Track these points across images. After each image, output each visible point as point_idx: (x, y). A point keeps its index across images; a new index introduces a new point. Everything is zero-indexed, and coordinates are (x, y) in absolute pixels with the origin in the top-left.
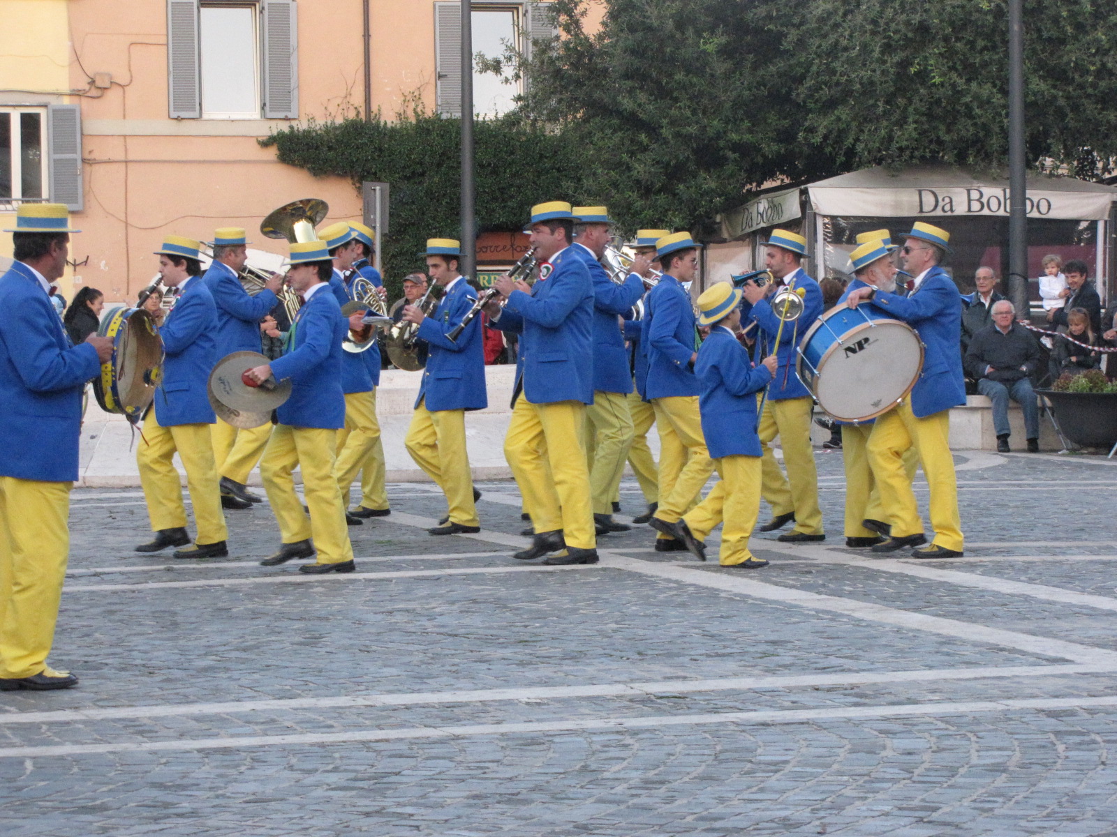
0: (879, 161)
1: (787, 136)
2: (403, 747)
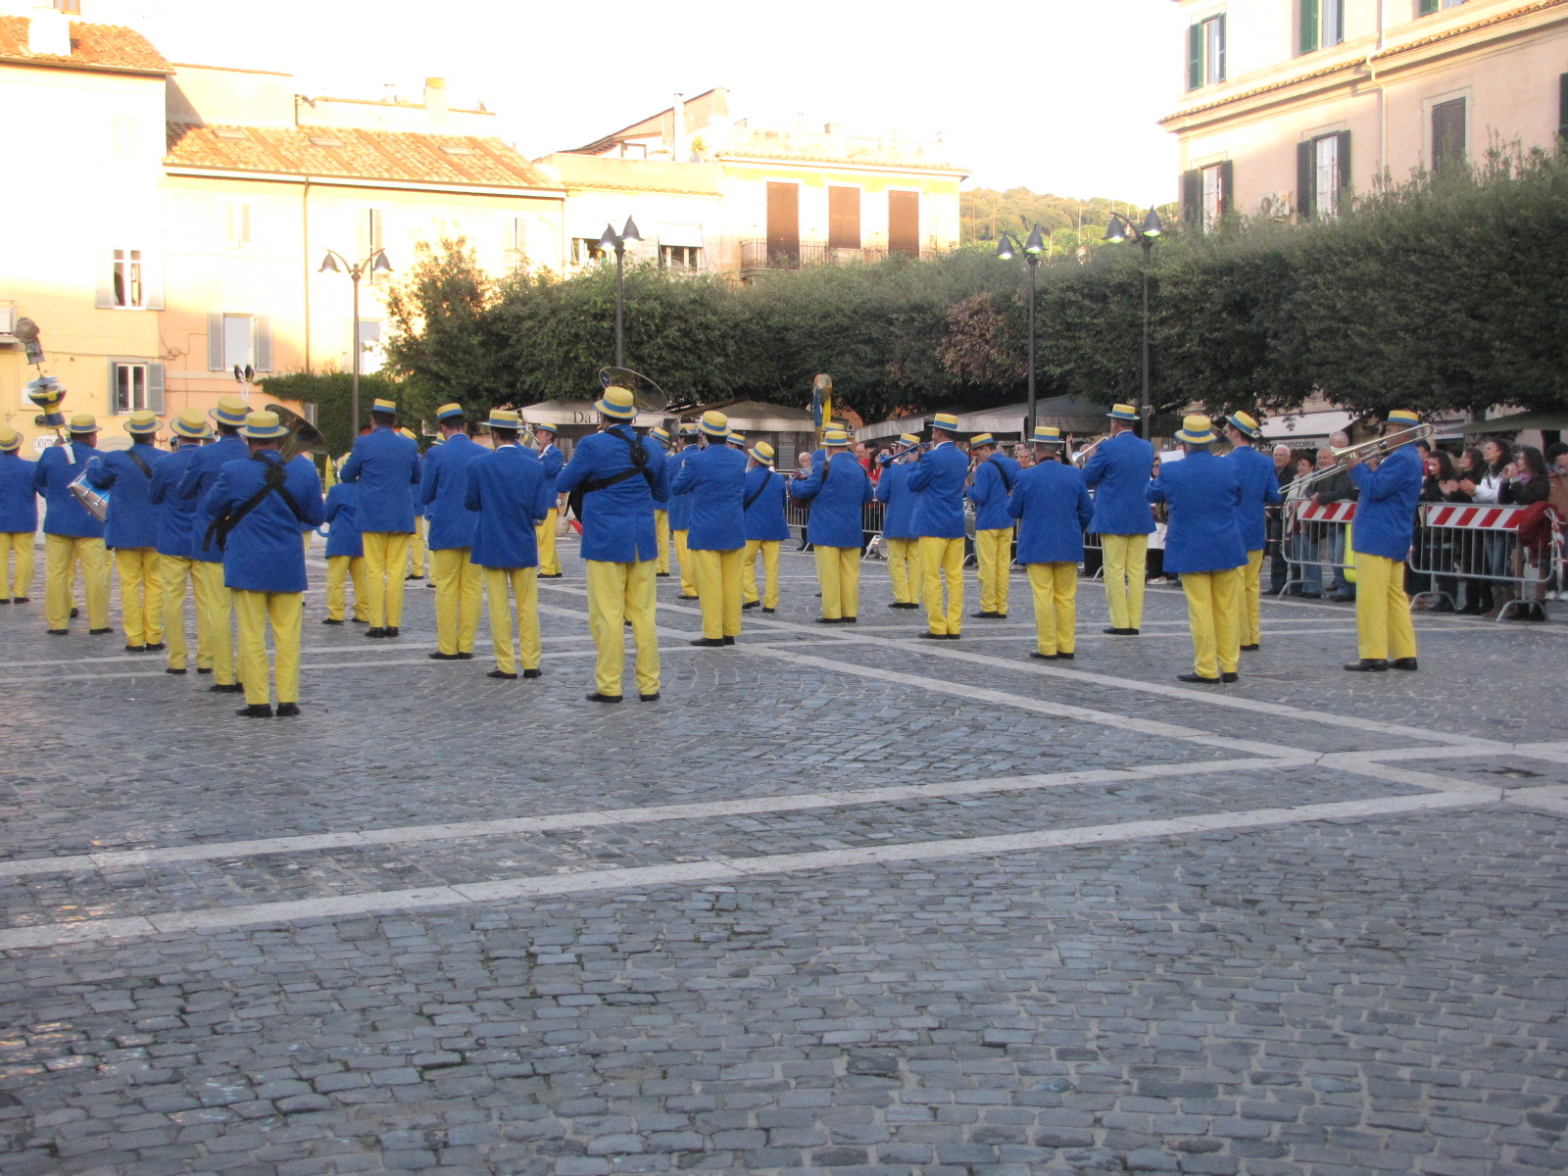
0: (555, 398)
1: (511, 385)
2: (320, 673)
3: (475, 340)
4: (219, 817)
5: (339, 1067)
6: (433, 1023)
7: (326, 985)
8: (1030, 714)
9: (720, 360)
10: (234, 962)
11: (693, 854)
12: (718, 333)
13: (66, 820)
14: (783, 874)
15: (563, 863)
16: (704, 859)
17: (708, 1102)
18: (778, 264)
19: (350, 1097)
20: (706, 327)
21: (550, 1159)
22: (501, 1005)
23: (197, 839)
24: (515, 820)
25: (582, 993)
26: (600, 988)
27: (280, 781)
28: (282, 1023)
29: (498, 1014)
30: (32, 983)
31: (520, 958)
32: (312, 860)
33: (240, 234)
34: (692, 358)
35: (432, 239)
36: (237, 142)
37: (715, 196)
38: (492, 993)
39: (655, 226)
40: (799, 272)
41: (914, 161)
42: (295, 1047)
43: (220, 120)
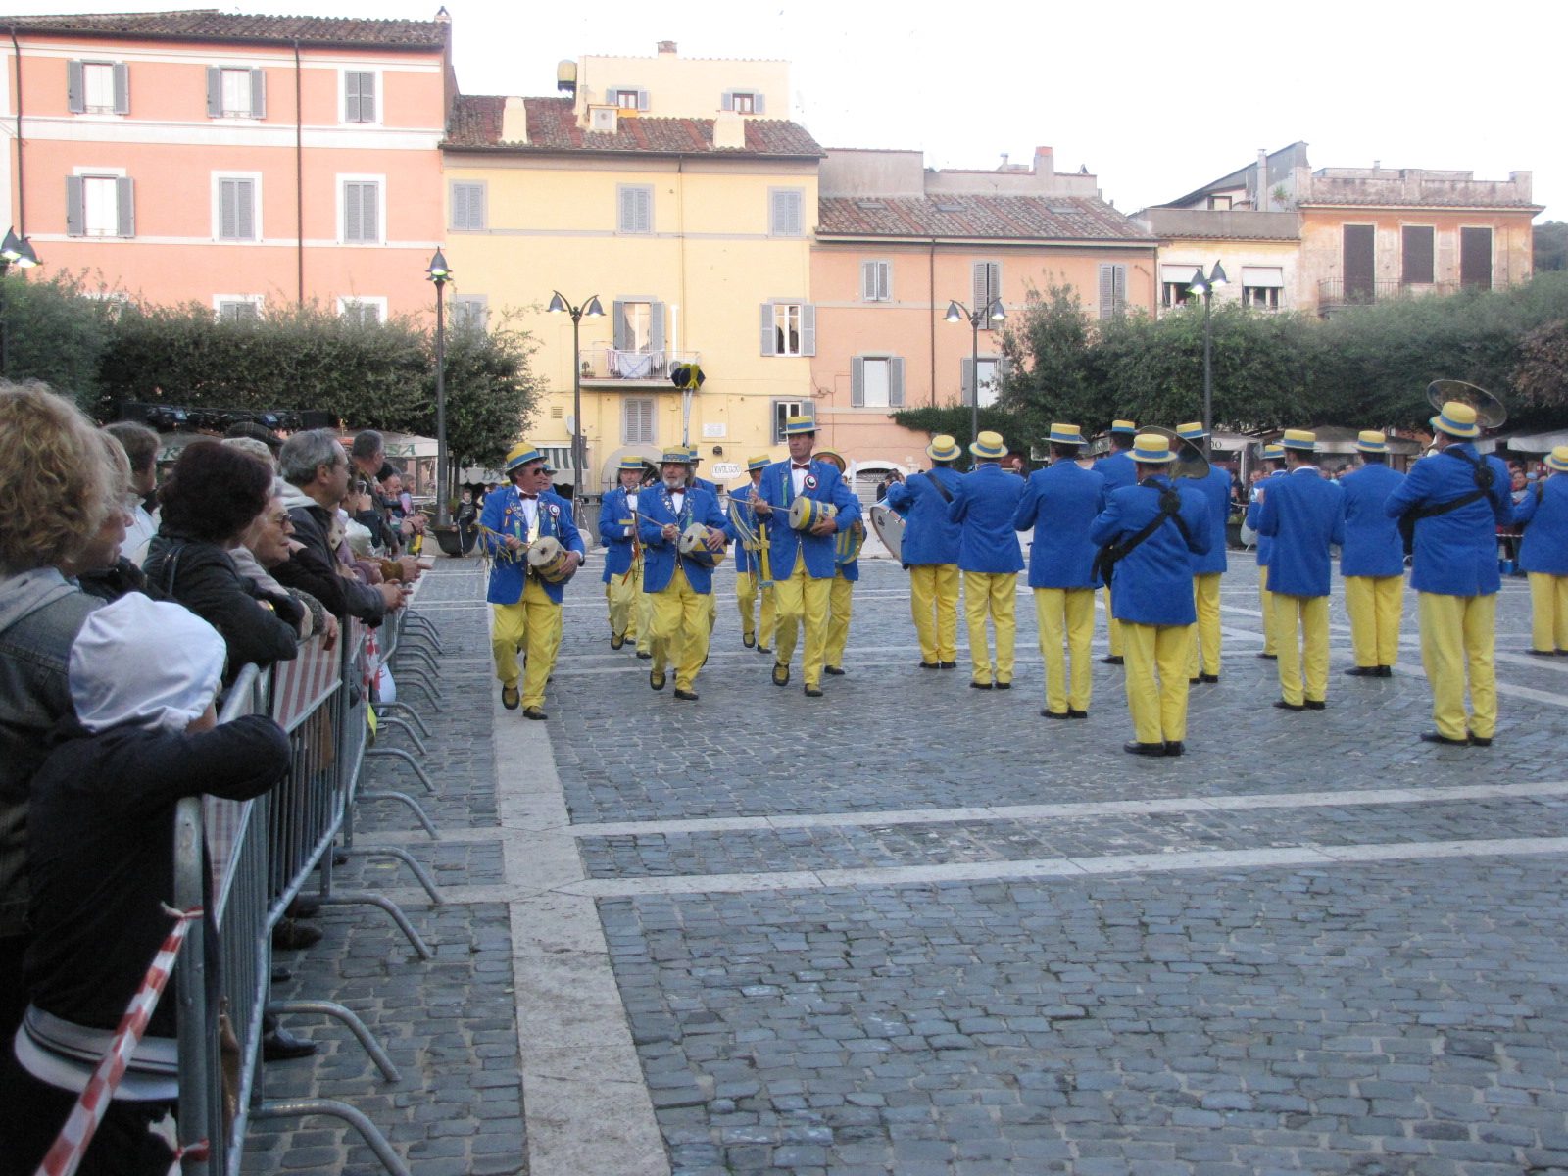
3: (1079, 375)
4: (870, 790)
5: (980, 1013)
6: (1059, 979)
7: (965, 940)
9: (1300, 389)
10: (889, 916)
11: (1288, 839)
12: (1297, 364)
13: (747, 787)
14: (1372, 862)
15: (1167, 843)
16: (1298, 845)
17: (1311, 1069)
18: (1355, 300)
19: (991, 1039)
20: (1286, 359)
21: (1170, 1110)
22: (1119, 967)
23: (854, 808)
24: (1124, 803)
25: (1190, 962)
26: (1207, 958)
27: (919, 760)
28: (928, 970)
29: (1116, 976)
30: (728, 922)
31: (1134, 927)
32: (950, 831)
33: (878, 289)
34: (1273, 387)
35: (1041, 288)
36: (875, 211)
37: (1295, 240)
38: (1108, 956)
39: (1239, 268)
40: (1373, 308)
41: (1487, 200)
42: (941, 992)
43: (862, 193)
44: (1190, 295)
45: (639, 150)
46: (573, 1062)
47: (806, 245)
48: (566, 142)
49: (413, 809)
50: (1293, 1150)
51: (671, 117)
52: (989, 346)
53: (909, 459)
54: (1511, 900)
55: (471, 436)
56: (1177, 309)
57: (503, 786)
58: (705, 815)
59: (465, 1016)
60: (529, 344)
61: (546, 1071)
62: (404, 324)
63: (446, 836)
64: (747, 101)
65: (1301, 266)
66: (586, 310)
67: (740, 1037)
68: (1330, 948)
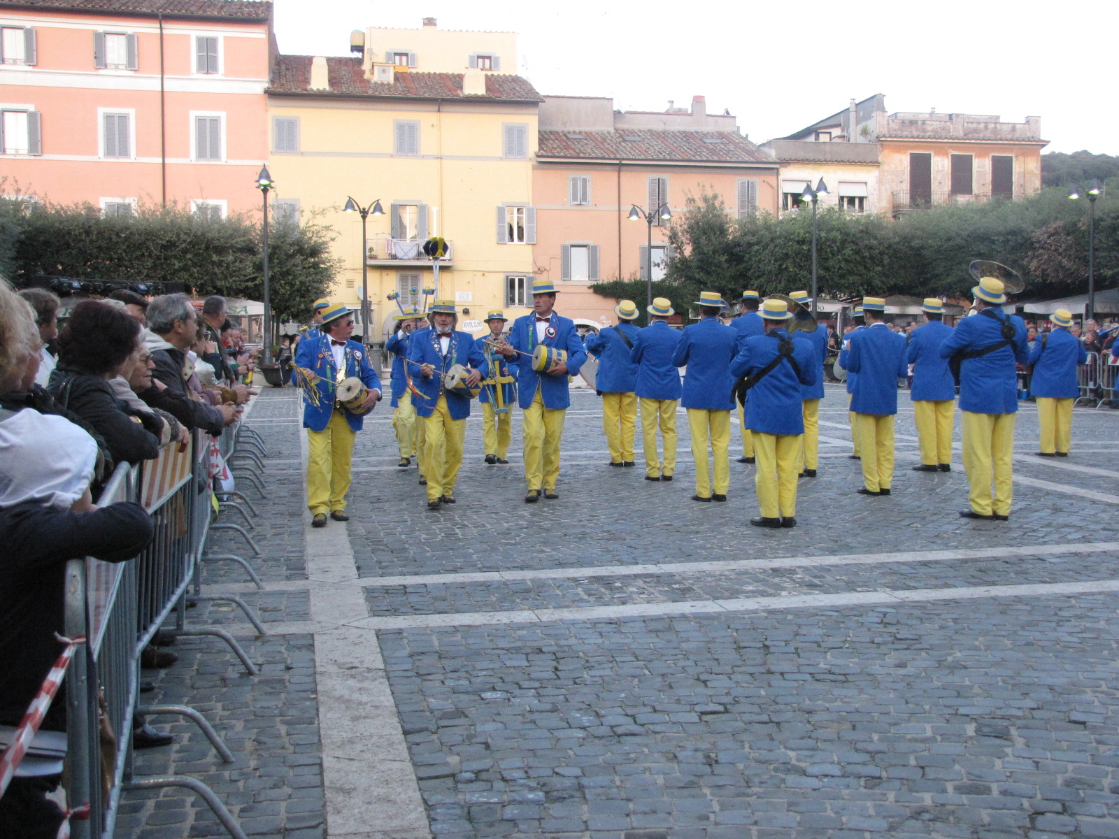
3: (723, 258)
4: (573, 553)
5: (650, 709)
6: (706, 686)
7: (640, 658)
8: (1094, 502)
9: (879, 269)
10: (586, 642)
11: (868, 586)
12: (877, 251)
13: (486, 550)
14: (928, 602)
15: (783, 589)
16: (875, 591)
17: (883, 747)
18: (917, 206)
19: (657, 728)
20: (870, 248)
21: (783, 776)
22: (748, 677)
23: (561, 565)
24: (753, 561)
25: (799, 672)
26: (811, 670)
27: (609, 531)
28: (613, 679)
29: (746, 682)
30: (471, 647)
31: (759, 648)
32: (630, 581)
33: (581, 197)
34: (860, 268)
35: (697, 196)
36: (579, 141)
37: (875, 163)
38: (742, 669)
39: (836, 183)
40: (931, 211)
41: (1009, 136)
42: (623, 695)
43: (569, 128)
44: (802, 201)
45: (409, 95)
46: (359, 747)
47: (529, 165)
48: (357, 90)
49: (245, 568)
50: (869, 804)
51: (432, 72)
52: (660, 237)
53: (603, 317)
54: (1023, 627)
55: (288, 300)
56: (793, 211)
57: (310, 551)
58: (455, 571)
59: (281, 715)
60: (330, 234)
61: (339, 753)
62: (240, 218)
63: (268, 587)
64: (487, 61)
65: (880, 182)
66: (371, 210)
67: (479, 728)
68: (897, 662)
